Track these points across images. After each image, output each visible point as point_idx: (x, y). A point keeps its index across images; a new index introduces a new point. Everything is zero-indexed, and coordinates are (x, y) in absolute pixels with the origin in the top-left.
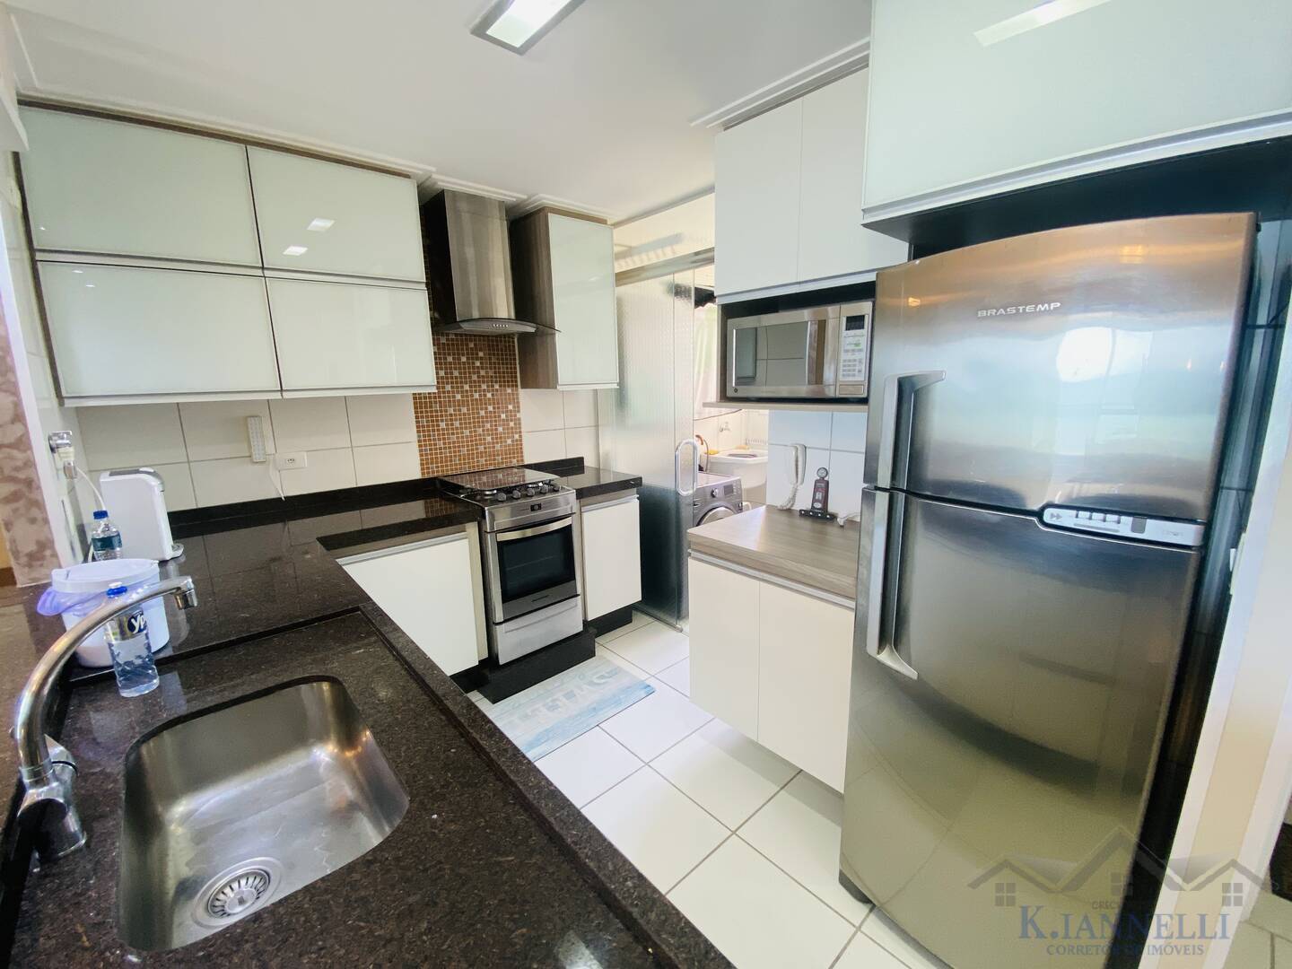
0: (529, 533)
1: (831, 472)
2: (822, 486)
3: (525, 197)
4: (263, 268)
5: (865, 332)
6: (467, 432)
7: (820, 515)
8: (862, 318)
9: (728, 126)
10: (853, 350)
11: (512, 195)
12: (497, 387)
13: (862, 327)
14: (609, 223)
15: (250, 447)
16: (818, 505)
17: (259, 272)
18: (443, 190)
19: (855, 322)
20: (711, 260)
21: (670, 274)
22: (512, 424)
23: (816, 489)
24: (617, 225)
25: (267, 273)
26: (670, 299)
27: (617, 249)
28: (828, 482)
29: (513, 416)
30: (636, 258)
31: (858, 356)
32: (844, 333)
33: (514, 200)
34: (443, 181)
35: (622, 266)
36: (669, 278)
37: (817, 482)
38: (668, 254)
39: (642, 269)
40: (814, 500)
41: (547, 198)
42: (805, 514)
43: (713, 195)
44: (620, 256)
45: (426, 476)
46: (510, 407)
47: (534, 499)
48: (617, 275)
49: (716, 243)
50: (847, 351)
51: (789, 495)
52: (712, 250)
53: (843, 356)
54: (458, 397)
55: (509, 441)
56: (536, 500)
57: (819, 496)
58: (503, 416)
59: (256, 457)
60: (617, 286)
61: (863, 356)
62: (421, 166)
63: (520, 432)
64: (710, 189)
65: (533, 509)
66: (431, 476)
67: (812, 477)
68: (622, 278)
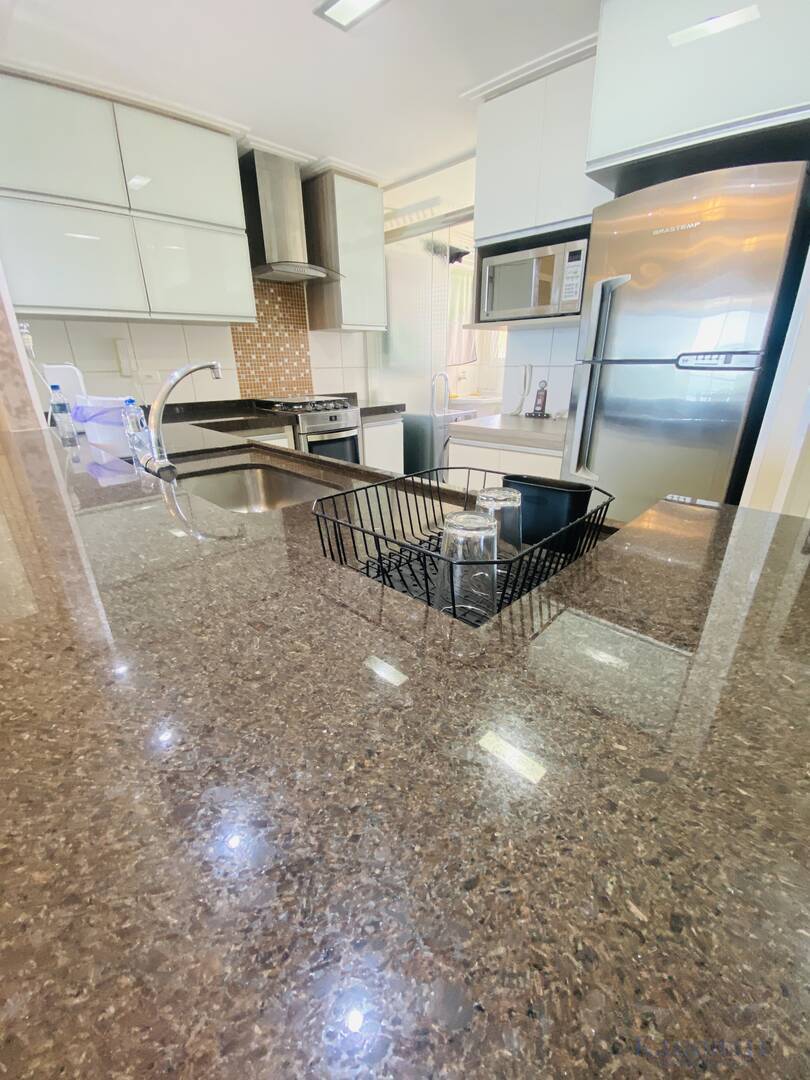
0: (326, 437)
1: (549, 383)
2: (542, 395)
3: (315, 159)
4: (130, 209)
5: (582, 262)
6: (271, 364)
7: (540, 415)
8: (579, 253)
9: (488, 98)
10: (572, 277)
11: (306, 157)
12: (292, 328)
13: (579, 259)
14: (380, 186)
15: (119, 363)
16: (539, 409)
17: (127, 212)
18: (253, 150)
19: (574, 256)
20: (470, 217)
21: (428, 232)
22: (304, 360)
23: (538, 397)
24: (386, 189)
25: (132, 213)
26: (428, 256)
27: (385, 212)
28: (546, 392)
29: (304, 353)
30: (400, 220)
31: (575, 282)
32: (567, 264)
33: (306, 161)
34: (254, 141)
35: (390, 226)
36: (428, 236)
37: (538, 391)
38: (428, 214)
39: (404, 229)
40: (536, 405)
41: (334, 161)
42: (529, 416)
43: (474, 160)
44: (387, 217)
45: (244, 398)
46: (302, 346)
47: (331, 412)
48: (386, 233)
49: (476, 202)
50: (568, 278)
51: (517, 405)
52: (472, 208)
53: (566, 282)
54: (264, 334)
55: (302, 375)
56: (333, 413)
57: (540, 402)
58: (297, 353)
59: (125, 372)
60: (386, 243)
61: (579, 281)
62: (238, 125)
63: (310, 368)
64: (471, 154)
65: (331, 419)
66: (247, 398)
67: (535, 388)
68: (391, 236)
